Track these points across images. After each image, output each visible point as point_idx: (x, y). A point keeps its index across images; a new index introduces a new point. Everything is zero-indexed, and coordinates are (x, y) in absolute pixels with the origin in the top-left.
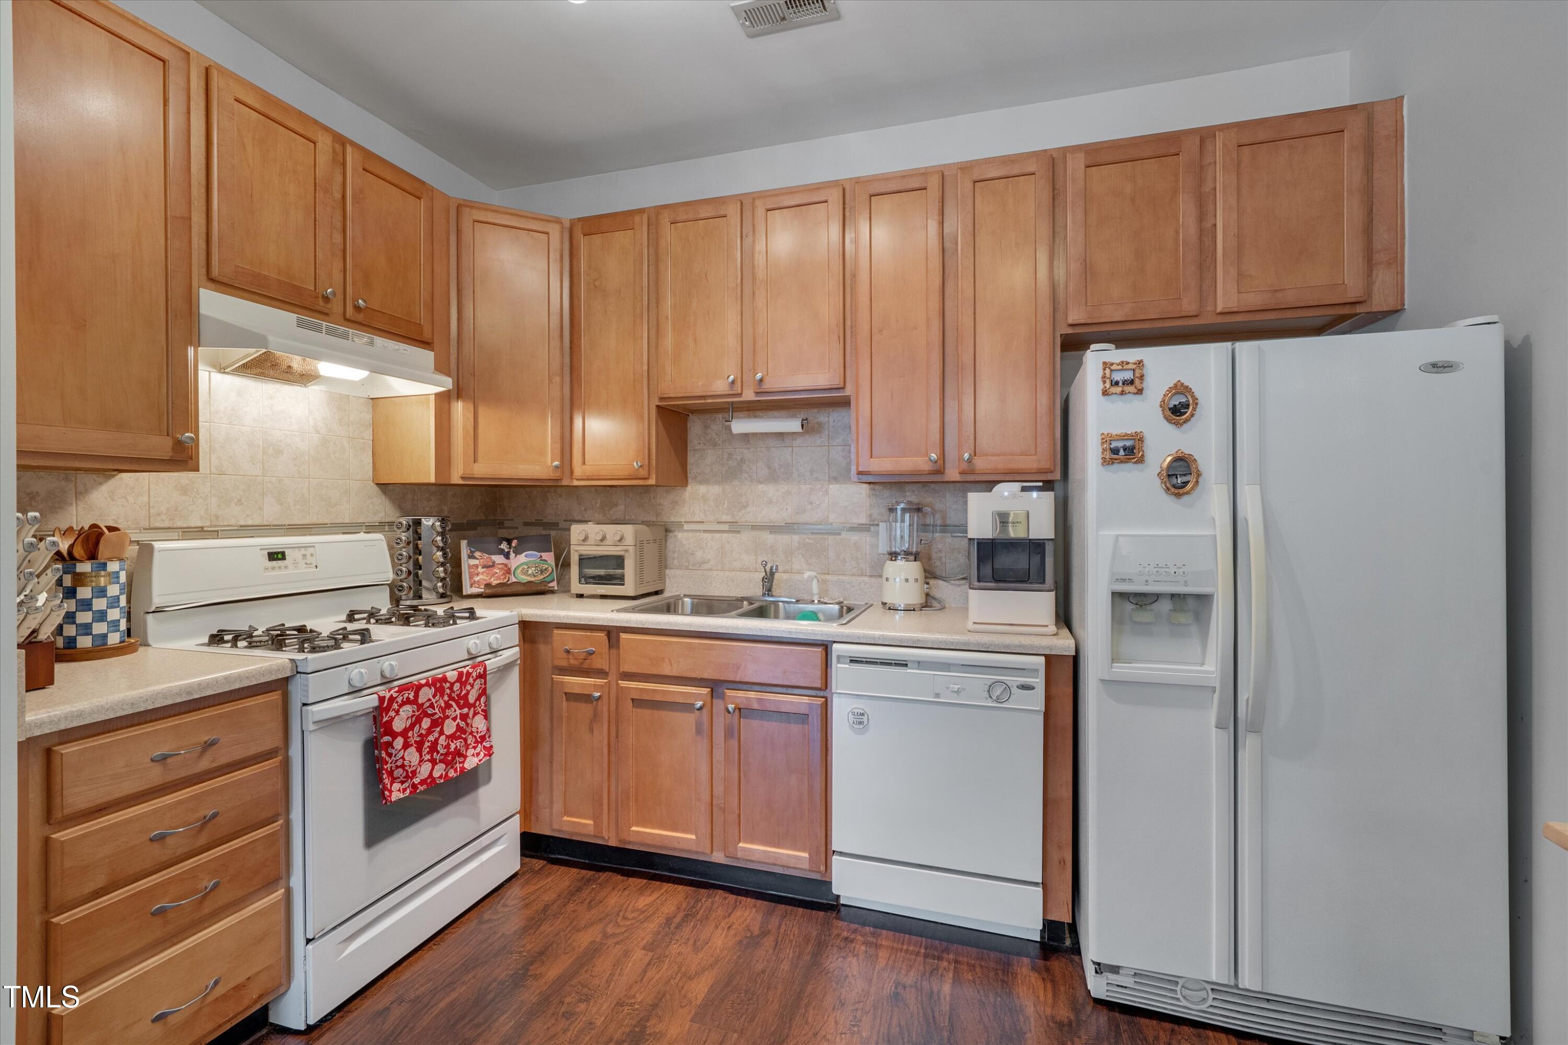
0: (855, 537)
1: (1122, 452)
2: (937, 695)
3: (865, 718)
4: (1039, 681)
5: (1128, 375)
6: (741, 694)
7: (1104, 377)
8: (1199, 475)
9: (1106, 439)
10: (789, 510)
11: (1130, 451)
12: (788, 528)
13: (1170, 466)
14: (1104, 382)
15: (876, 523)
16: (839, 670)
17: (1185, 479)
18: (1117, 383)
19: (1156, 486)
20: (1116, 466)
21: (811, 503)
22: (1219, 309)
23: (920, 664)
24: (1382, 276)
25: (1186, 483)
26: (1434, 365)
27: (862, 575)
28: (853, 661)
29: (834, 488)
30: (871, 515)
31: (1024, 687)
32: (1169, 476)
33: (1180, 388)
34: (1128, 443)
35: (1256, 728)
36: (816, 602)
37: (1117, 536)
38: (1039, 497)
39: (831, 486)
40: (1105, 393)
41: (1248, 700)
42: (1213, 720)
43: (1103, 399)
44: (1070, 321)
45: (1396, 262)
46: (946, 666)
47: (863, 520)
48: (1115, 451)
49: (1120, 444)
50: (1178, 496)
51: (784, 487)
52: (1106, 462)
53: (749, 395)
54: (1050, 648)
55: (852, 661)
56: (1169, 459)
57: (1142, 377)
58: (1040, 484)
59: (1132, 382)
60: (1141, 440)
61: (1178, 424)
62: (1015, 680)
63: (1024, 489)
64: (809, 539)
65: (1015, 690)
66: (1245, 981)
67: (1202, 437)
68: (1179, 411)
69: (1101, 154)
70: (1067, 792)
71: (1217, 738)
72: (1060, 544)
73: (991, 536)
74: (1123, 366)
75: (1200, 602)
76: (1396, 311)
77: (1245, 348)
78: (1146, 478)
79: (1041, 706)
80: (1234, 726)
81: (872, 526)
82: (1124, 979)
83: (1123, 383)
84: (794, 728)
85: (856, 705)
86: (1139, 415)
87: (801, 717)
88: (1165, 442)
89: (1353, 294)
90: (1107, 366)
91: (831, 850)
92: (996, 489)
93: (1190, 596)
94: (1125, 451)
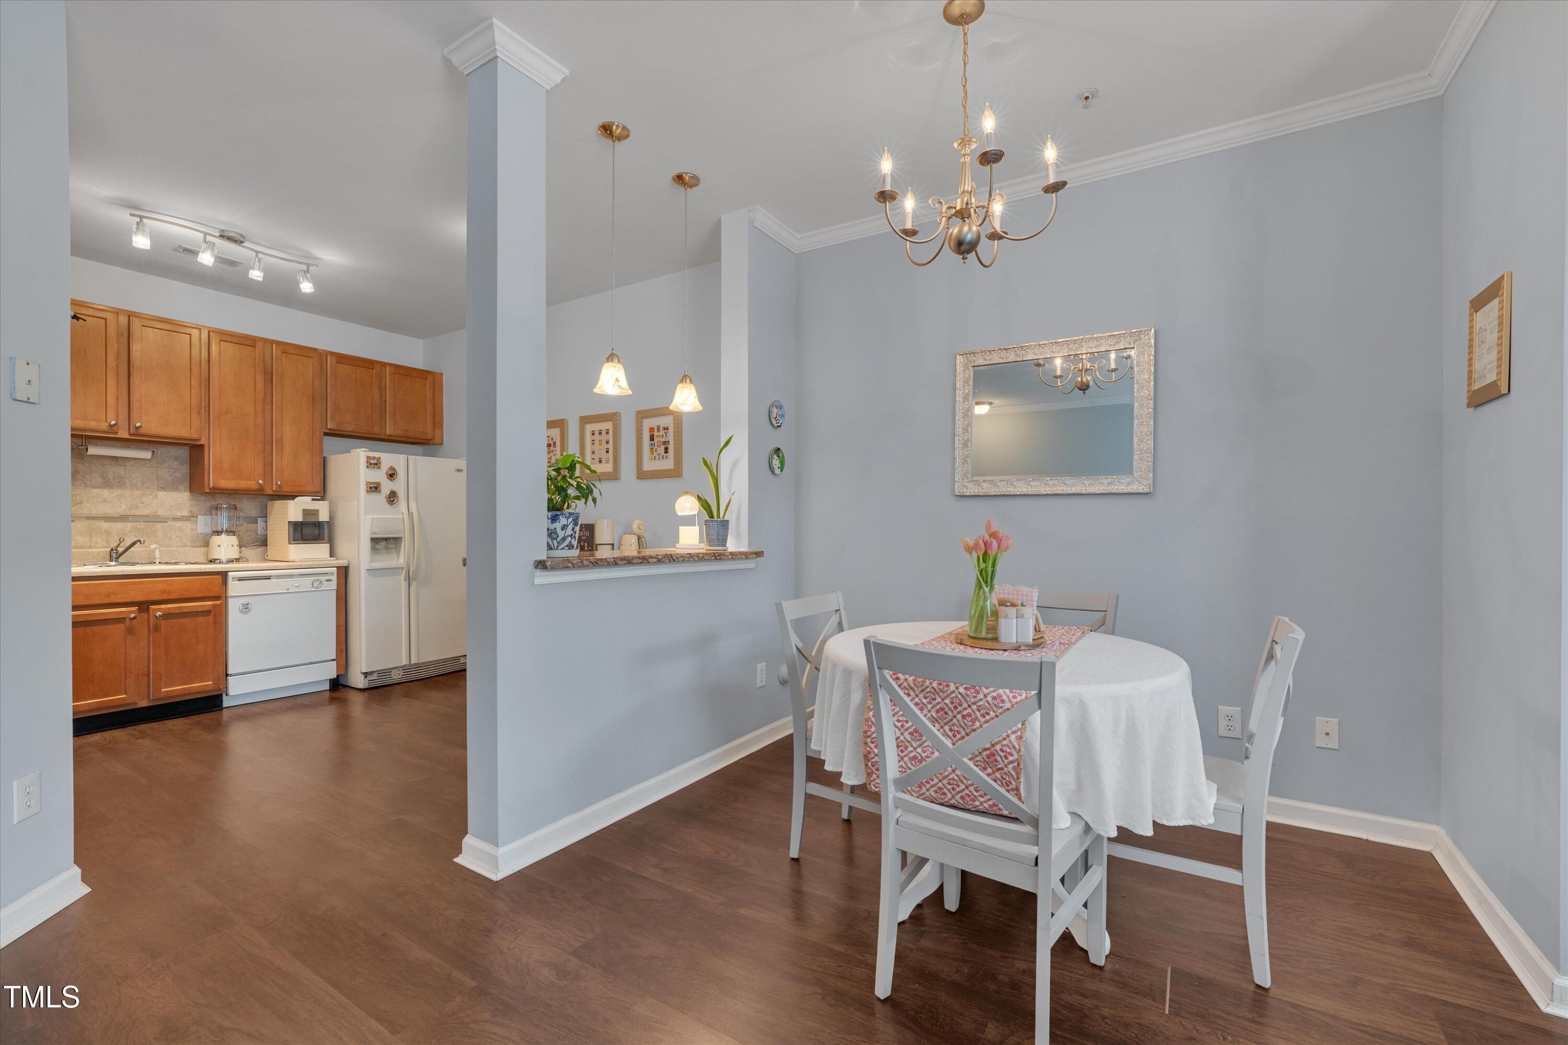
0: (178, 524)
1: (373, 488)
2: (288, 589)
3: (249, 606)
4: (334, 578)
5: (375, 462)
6: (163, 606)
7: (367, 461)
8: (398, 498)
9: (368, 483)
10: (123, 506)
11: (376, 488)
12: (123, 518)
13: (389, 495)
14: (367, 463)
15: (195, 515)
16: (232, 584)
17: (394, 499)
18: (371, 464)
19: (384, 501)
20: (371, 493)
21: (142, 503)
22: (387, 434)
23: (278, 577)
24: (438, 432)
25: (394, 500)
26: (458, 470)
27: (184, 546)
28: (240, 579)
29: (161, 494)
30: (191, 511)
31: (328, 581)
32: (389, 498)
33: (392, 468)
34: (375, 486)
35: (415, 579)
36: (157, 563)
37: (373, 518)
38: (323, 503)
39: (159, 493)
40: (367, 467)
41: (413, 571)
42: (403, 579)
43: (367, 469)
44: (329, 427)
45: (441, 427)
46: (291, 576)
47: (185, 513)
48: (371, 488)
49: (373, 486)
50: (392, 504)
51: (118, 492)
52: (367, 492)
53: (123, 434)
54: (338, 564)
55: (239, 580)
56: (389, 492)
57: (380, 463)
58: (320, 498)
59: (376, 464)
60: (380, 485)
61: (391, 480)
62: (323, 578)
63: (313, 500)
64: (141, 525)
65: (324, 582)
66: (413, 662)
67: (399, 486)
68: (392, 475)
69: (342, 359)
70: (343, 622)
71: (404, 585)
72: (330, 524)
73: (301, 520)
74: (374, 458)
75: (397, 540)
76: (441, 444)
77: (411, 458)
78: (381, 498)
79: (335, 587)
80: (409, 580)
81: (192, 517)
82: (374, 677)
83: (374, 464)
84: (201, 619)
85: (244, 600)
86: (379, 476)
87: (207, 613)
88: (387, 487)
89: (430, 437)
90: (368, 458)
91: (227, 675)
92: (297, 499)
93: (394, 538)
94: (374, 488)
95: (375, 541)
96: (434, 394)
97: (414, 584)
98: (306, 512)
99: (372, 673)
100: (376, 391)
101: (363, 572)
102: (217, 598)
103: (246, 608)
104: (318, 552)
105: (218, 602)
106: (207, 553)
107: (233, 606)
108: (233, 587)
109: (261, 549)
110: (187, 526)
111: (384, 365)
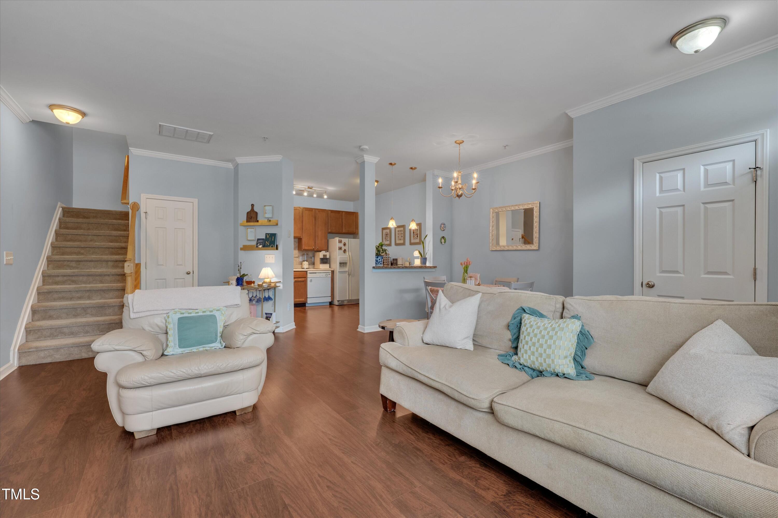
2: (320, 276)
4: (330, 274)
8: (346, 251)
9: (339, 247)
16: (308, 274)
19: (343, 252)
22: (343, 232)
23: (318, 273)
24: (357, 231)
27: (297, 264)
28: (310, 273)
30: (299, 255)
31: (329, 274)
33: (345, 243)
37: (340, 257)
38: (328, 253)
41: (350, 273)
42: (347, 274)
43: (338, 243)
44: (329, 231)
46: (321, 273)
50: (345, 253)
52: (339, 250)
54: (331, 270)
56: (344, 250)
57: (342, 241)
58: (327, 251)
62: (328, 274)
63: (325, 252)
66: (350, 299)
67: (346, 248)
68: (345, 245)
69: (332, 211)
70: (332, 286)
71: (348, 276)
72: (329, 259)
73: (323, 258)
74: (340, 240)
75: (346, 263)
76: (356, 235)
77: (349, 239)
78: (342, 251)
79: (331, 276)
80: (349, 275)
81: (298, 257)
82: (340, 302)
83: (340, 242)
84: (302, 283)
85: (311, 279)
86: (341, 245)
87: (303, 281)
88: (343, 248)
89: (355, 232)
90: (339, 240)
91: (307, 298)
92: (322, 252)
93: (345, 263)
94: (340, 248)
95: (340, 263)
96: (356, 219)
97: (350, 276)
98: (324, 255)
99: (339, 301)
100: (340, 220)
101: (337, 272)
102: (305, 278)
103: (311, 281)
104: (326, 266)
105: (305, 279)
106: (302, 266)
107: (309, 280)
108: (309, 275)
109: (313, 266)
110: (297, 259)
111: (342, 212)
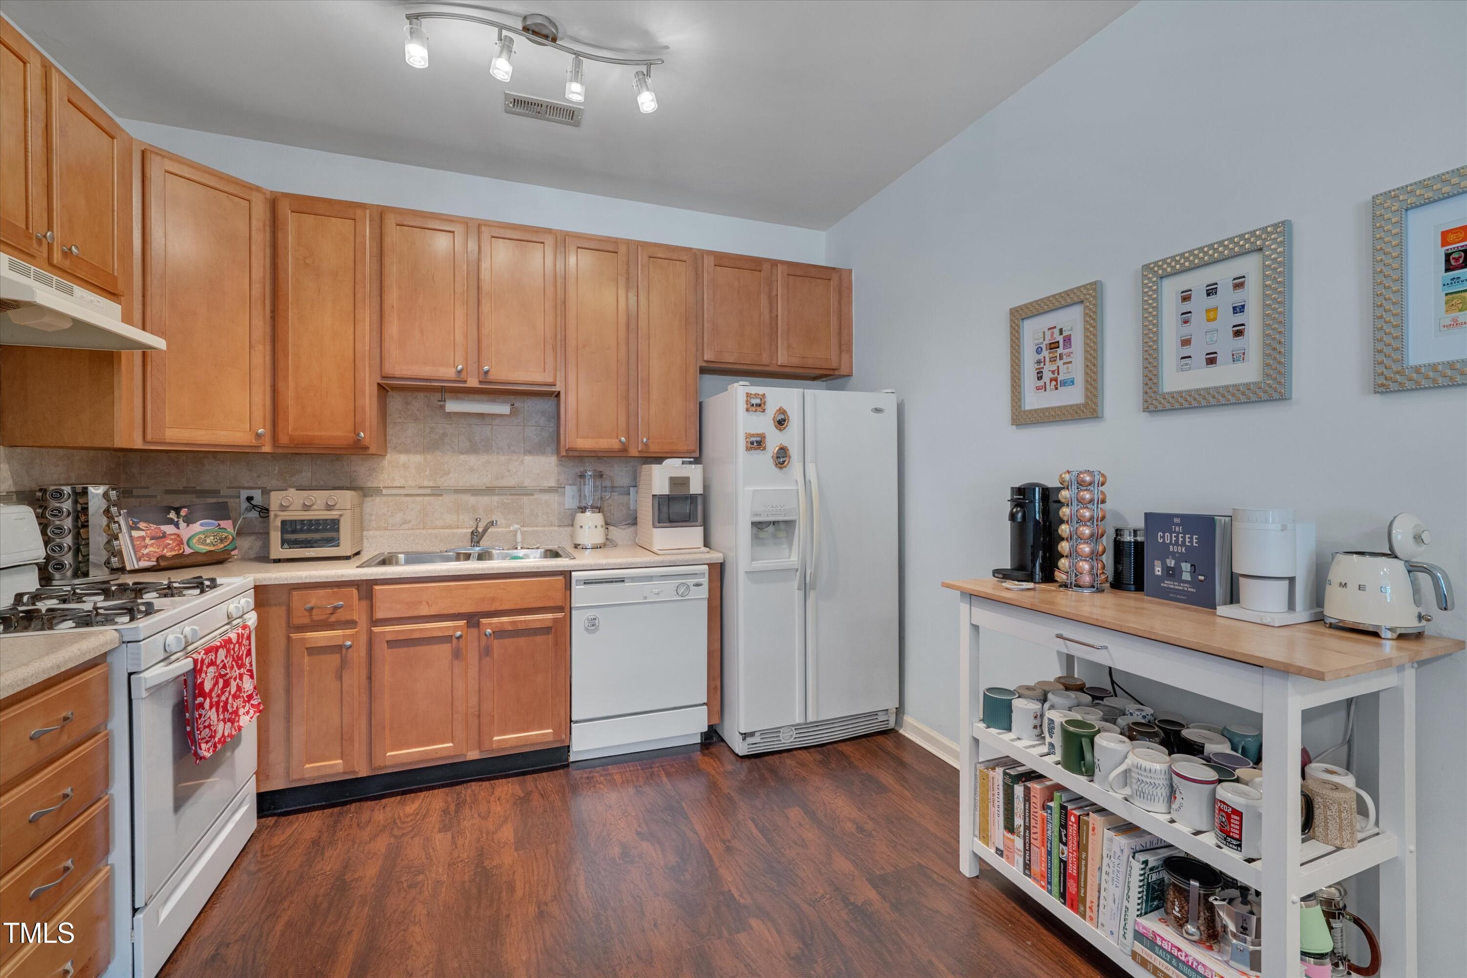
0: (545, 497)
1: (755, 444)
2: (645, 598)
3: (597, 622)
4: (705, 581)
5: (758, 401)
6: (495, 620)
7: (747, 401)
8: (790, 457)
9: (748, 436)
10: (489, 476)
11: (759, 443)
12: (489, 491)
13: (777, 453)
14: (747, 404)
15: (563, 486)
16: (577, 589)
17: (784, 459)
18: (753, 405)
19: (771, 463)
20: (753, 452)
21: (509, 471)
22: (779, 364)
23: (633, 579)
24: (845, 357)
25: (784, 461)
26: (876, 409)
27: (551, 525)
28: (587, 582)
29: (528, 459)
30: (558, 480)
31: (697, 585)
32: (777, 457)
33: (782, 411)
34: (758, 439)
35: (813, 588)
36: (519, 548)
37: (754, 490)
38: (695, 468)
39: (526, 458)
40: (747, 410)
41: (811, 573)
42: (796, 587)
43: (746, 413)
44: (705, 359)
45: (850, 351)
46: (650, 578)
47: (552, 483)
48: (752, 443)
49: (754, 439)
50: (781, 468)
51: (484, 458)
52: (748, 449)
53: (473, 382)
54: (710, 559)
55: (585, 583)
56: (777, 448)
57: (765, 403)
58: (692, 460)
59: (760, 405)
60: (764, 437)
61: (781, 430)
62: (691, 581)
63: (683, 463)
64: (507, 499)
65: (692, 587)
66: (810, 719)
67: (790, 438)
68: (781, 423)
69: (723, 260)
70: (717, 646)
71: (798, 595)
72: (705, 496)
73: (667, 493)
74: (756, 395)
75: (789, 525)
76: (849, 376)
77: (809, 393)
78: (766, 458)
79: (706, 595)
80: (805, 588)
81: (557, 489)
82: (756, 739)
83: (757, 406)
84: (539, 639)
85: (591, 614)
86: (763, 424)
87: (545, 630)
88: (775, 439)
89: (834, 365)
90: (748, 395)
91: (571, 721)
92: (667, 462)
93: (786, 522)
94: (757, 443)
95: (757, 526)
96: (840, 302)
97: (812, 595)
98: (674, 481)
99: (752, 734)
100: (764, 301)
101: (742, 576)
102: (560, 609)
103: (592, 625)
104: (692, 535)
105: (560, 615)
106: (572, 536)
107: (579, 620)
108: (580, 595)
109: (632, 529)
110: (553, 498)
111: (774, 263)
